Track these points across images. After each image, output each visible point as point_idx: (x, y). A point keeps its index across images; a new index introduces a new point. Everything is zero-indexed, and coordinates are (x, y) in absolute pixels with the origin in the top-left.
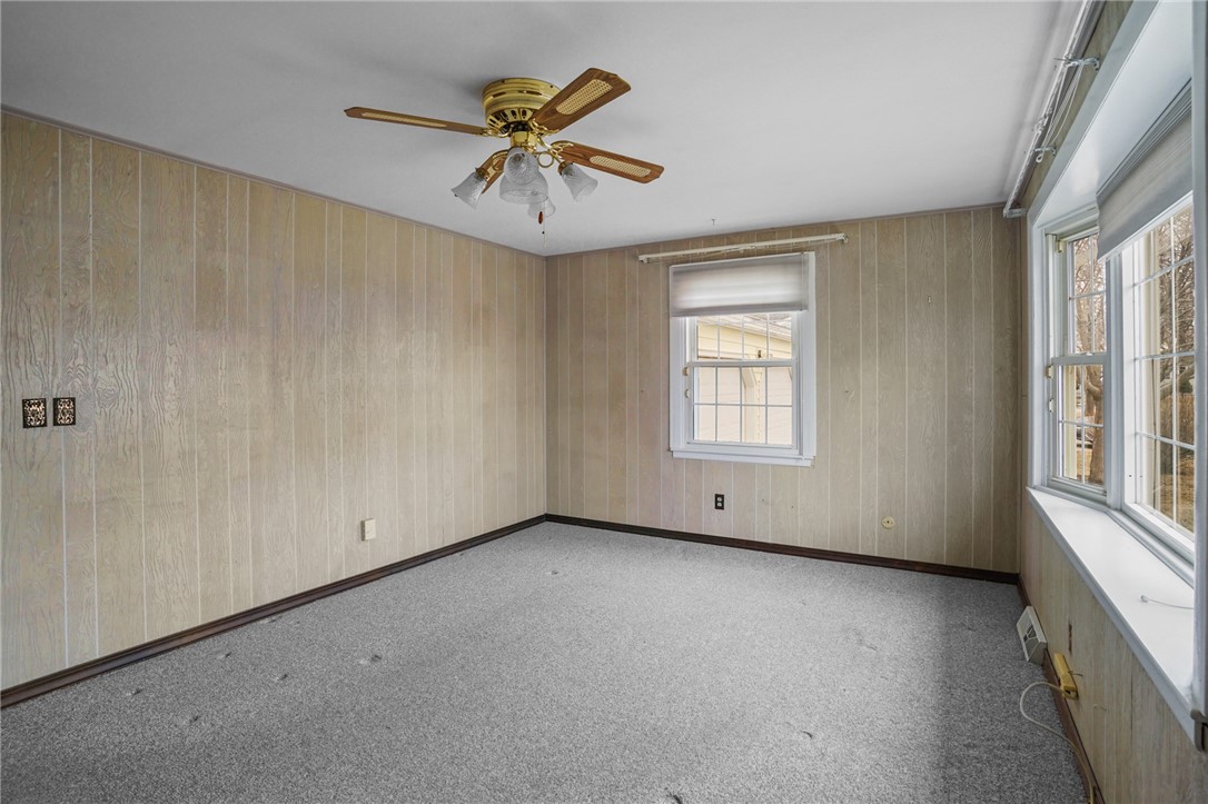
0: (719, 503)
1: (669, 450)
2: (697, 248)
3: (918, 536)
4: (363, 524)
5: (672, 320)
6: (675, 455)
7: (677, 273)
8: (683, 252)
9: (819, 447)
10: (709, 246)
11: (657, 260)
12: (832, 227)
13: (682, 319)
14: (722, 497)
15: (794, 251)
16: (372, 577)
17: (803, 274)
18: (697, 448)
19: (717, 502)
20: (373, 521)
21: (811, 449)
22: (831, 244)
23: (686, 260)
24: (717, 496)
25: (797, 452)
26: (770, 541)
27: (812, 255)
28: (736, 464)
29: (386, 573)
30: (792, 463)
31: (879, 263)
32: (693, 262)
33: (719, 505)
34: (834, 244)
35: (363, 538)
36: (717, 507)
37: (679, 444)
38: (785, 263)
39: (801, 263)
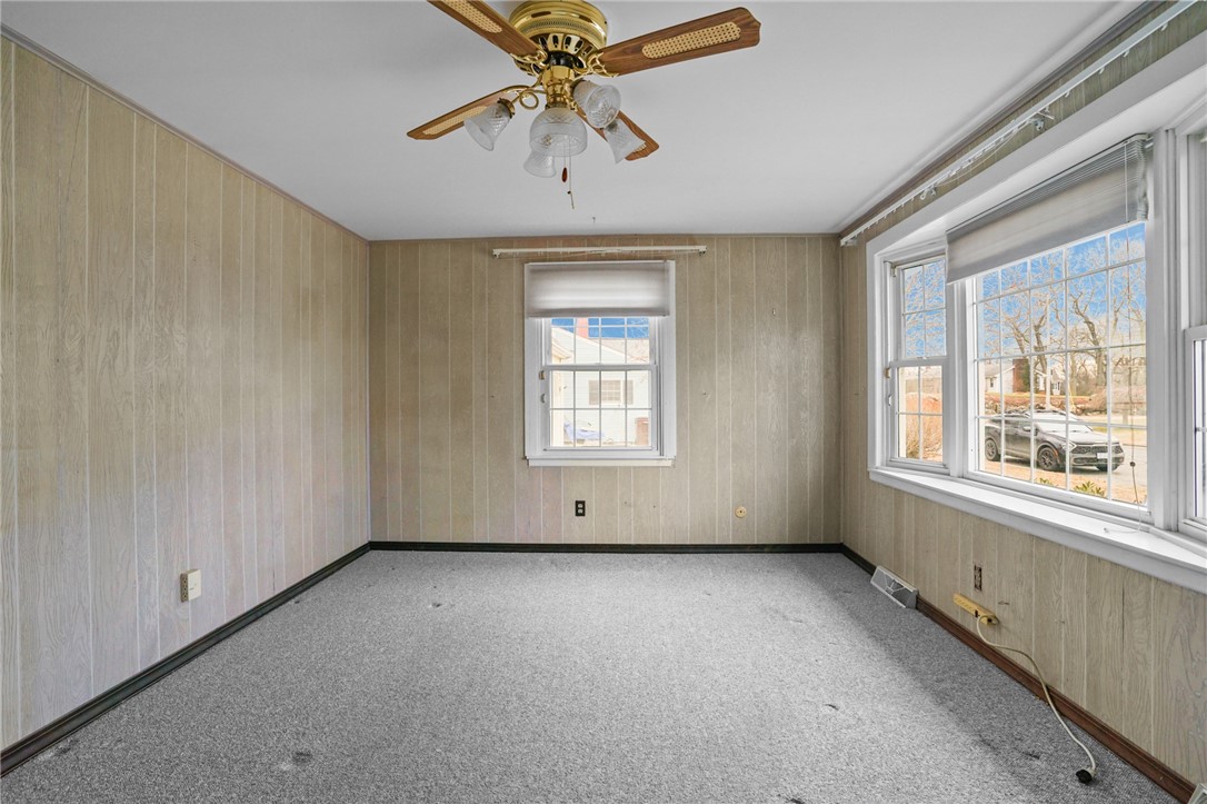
0: (580, 508)
1: (525, 458)
2: (556, 246)
3: (766, 521)
4: (183, 579)
5: (528, 321)
6: (531, 464)
7: (534, 271)
8: (542, 250)
9: (680, 446)
10: (568, 246)
11: (511, 256)
12: (690, 239)
13: (538, 320)
14: (583, 503)
15: (655, 258)
16: (197, 651)
17: (665, 281)
18: (553, 455)
19: (577, 509)
20: (198, 572)
21: (671, 449)
22: (690, 255)
23: (544, 258)
24: (577, 503)
25: (658, 453)
26: (632, 542)
27: (672, 264)
28: (597, 468)
29: (212, 642)
30: (655, 463)
31: (732, 277)
32: (550, 261)
33: (580, 511)
34: (691, 256)
35: (184, 596)
36: (577, 514)
37: (534, 451)
38: (648, 270)
39: (664, 271)
